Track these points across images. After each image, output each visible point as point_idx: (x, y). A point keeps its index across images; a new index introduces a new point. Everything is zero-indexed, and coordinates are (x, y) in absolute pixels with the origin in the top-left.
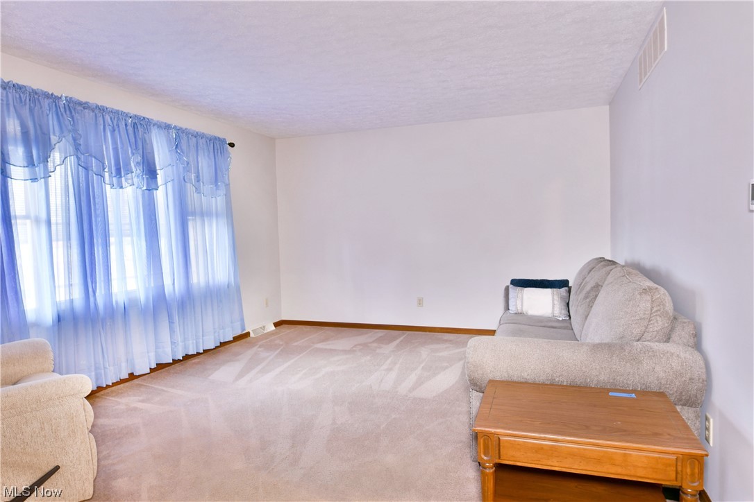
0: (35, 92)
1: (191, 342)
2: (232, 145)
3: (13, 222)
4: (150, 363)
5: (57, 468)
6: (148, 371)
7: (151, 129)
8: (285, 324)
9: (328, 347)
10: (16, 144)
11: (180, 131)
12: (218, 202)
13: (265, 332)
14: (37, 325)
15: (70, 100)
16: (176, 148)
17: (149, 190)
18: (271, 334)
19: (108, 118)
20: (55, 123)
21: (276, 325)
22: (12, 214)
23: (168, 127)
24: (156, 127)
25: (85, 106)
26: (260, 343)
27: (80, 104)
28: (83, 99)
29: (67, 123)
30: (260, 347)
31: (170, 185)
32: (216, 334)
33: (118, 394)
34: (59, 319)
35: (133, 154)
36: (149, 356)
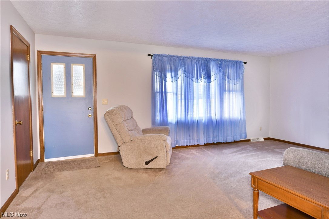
0: (174, 56)
1: (221, 138)
2: (245, 63)
3: (167, 93)
4: (204, 142)
5: (157, 157)
6: (203, 144)
7: (210, 62)
8: (270, 139)
9: (280, 151)
10: (169, 72)
11: (222, 61)
12: (238, 86)
13: (258, 141)
14: (171, 123)
15: (184, 57)
16: (219, 67)
17: (208, 83)
18: (261, 142)
19: (195, 60)
20: (179, 64)
21: (265, 139)
22: (167, 91)
23: (217, 60)
24: (212, 61)
25: (188, 58)
26: (252, 144)
27: (187, 57)
28: (188, 56)
29: (182, 64)
30: (250, 146)
31: (217, 80)
32: (233, 137)
33: (192, 149)
34: (178, 122)
35: (203, 71)
36: (204, 139)
